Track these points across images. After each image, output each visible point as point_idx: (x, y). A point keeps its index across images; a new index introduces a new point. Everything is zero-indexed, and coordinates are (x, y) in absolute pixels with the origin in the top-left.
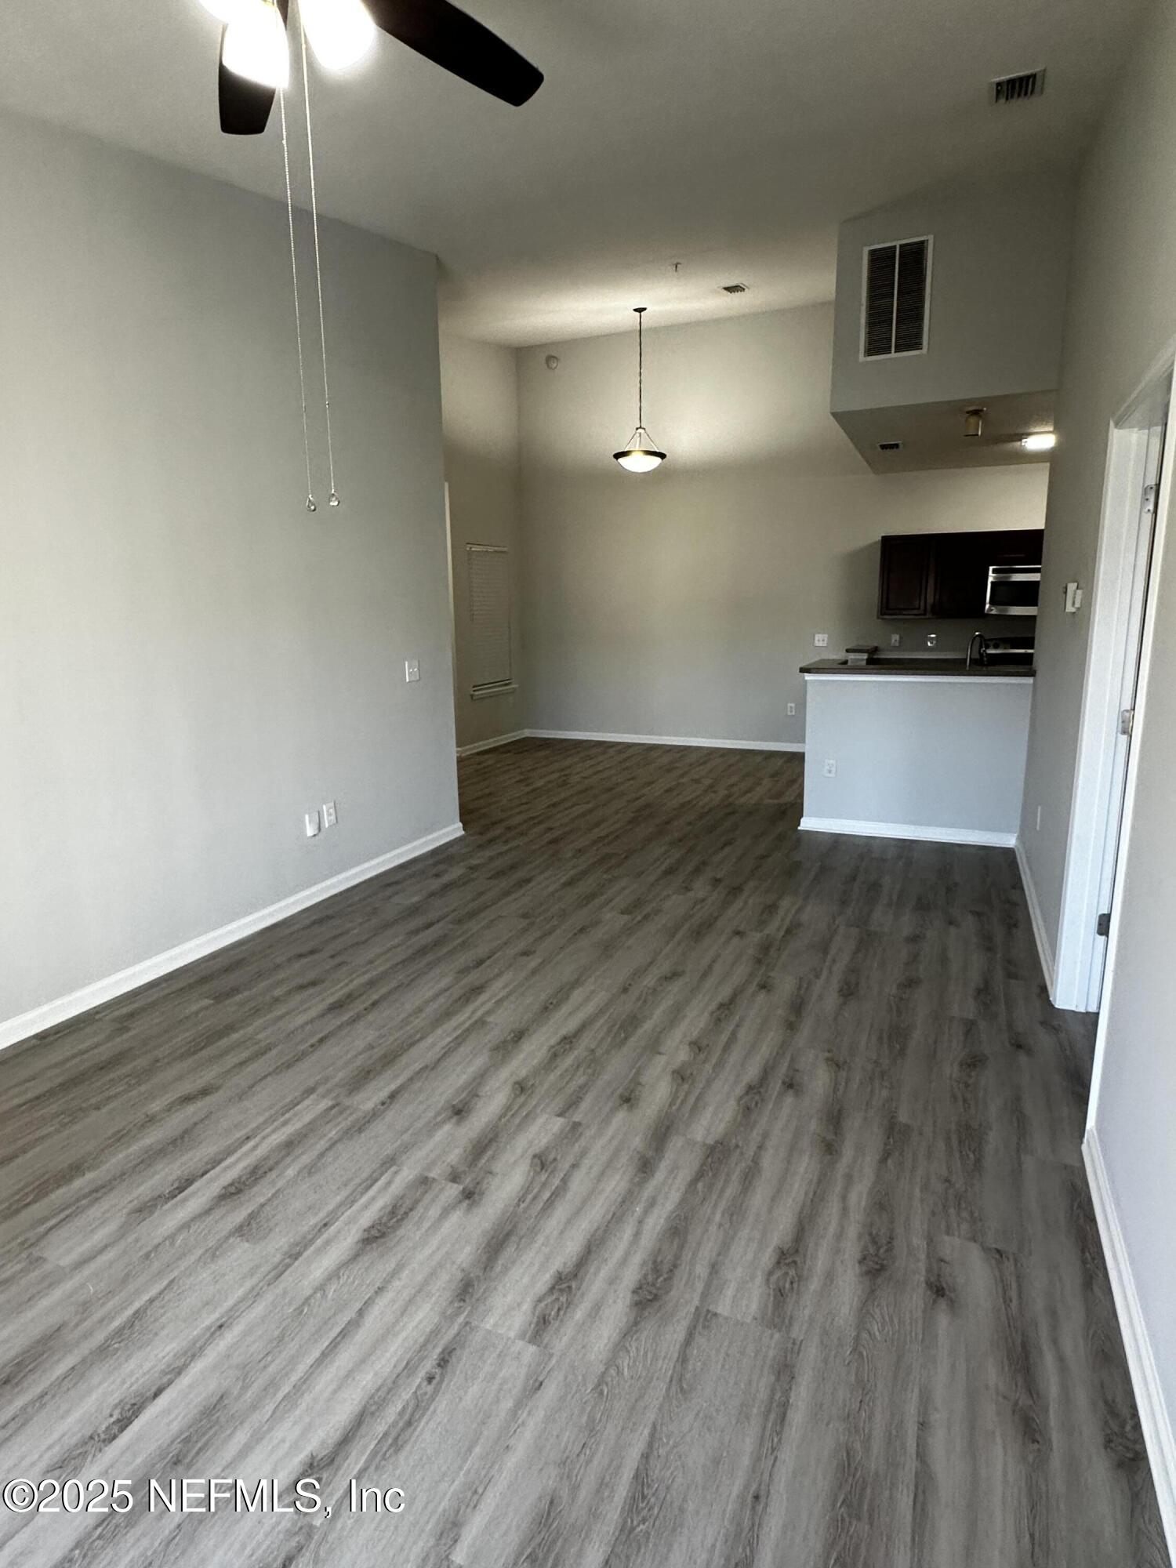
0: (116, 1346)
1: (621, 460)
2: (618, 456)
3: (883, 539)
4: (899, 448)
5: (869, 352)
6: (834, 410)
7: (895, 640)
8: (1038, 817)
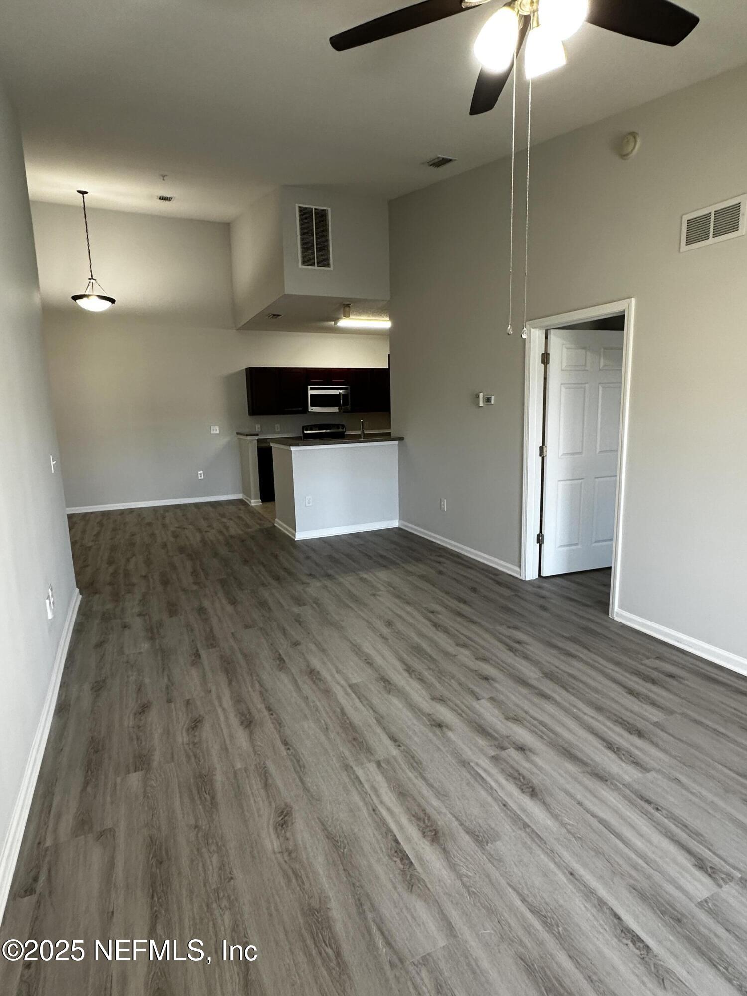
0: (560, 929)
1: (79, 302)
2: (75, 298)
3: (246, 369)
4: (280, 317)
5: (304, 263)
6: (286, 292)
7: (258, 428)
8: (444, 505)
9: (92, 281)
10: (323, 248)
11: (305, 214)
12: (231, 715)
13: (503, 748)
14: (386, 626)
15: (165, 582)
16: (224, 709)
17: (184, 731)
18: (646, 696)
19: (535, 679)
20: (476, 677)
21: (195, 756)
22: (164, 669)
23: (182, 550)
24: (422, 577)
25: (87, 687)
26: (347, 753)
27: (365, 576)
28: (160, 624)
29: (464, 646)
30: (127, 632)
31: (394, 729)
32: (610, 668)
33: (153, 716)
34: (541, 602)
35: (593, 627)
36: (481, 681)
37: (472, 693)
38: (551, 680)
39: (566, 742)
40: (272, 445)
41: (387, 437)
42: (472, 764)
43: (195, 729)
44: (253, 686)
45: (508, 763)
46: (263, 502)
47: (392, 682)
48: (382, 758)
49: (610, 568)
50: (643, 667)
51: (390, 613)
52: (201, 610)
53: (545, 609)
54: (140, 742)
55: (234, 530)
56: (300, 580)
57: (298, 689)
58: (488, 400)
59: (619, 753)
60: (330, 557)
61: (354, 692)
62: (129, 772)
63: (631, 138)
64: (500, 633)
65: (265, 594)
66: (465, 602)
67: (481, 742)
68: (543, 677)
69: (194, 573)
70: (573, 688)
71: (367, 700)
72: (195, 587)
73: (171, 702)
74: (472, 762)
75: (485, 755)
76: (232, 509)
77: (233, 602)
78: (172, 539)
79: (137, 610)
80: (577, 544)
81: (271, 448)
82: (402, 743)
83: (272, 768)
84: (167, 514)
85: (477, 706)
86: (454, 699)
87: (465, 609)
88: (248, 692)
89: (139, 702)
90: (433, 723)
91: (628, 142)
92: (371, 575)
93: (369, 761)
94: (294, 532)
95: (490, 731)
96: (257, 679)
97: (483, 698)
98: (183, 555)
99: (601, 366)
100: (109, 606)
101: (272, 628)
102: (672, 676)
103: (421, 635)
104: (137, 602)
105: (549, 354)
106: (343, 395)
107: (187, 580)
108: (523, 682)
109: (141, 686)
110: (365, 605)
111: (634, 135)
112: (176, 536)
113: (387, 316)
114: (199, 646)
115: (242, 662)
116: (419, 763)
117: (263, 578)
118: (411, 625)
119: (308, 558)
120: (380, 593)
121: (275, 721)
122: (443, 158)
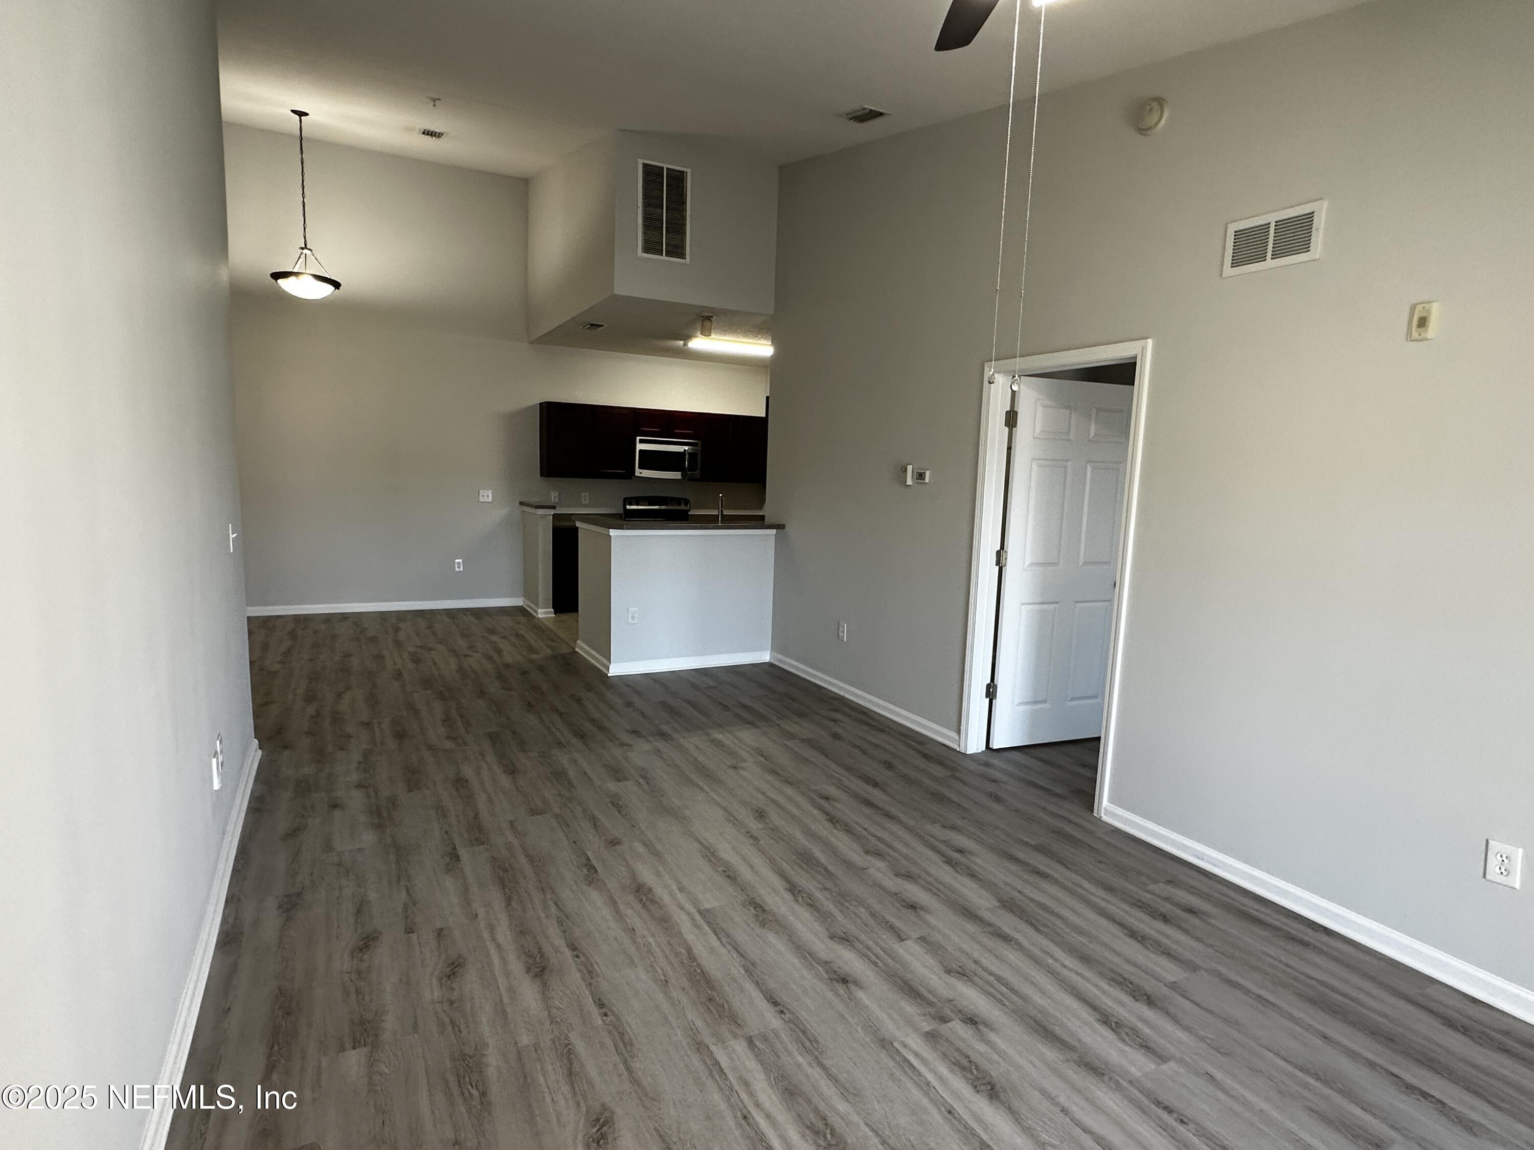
1: (281, 282)
2: (277, 276)
3: (540, 404)
4: (600, 328)
5: (646, 249)
6: (616, 292)
7: (554, 497)
8: (843, 632)
9: (305, 251)
10: (677, 228)
11: (652, 174)
12: (512, 957)
13: (944, 1020)
14: (755, 818)
15: (401, 736)
16: (499, 947)
17: (435, 981)
18: (1155, 941)
19: (988, 909)
20: (897, 904)
21: (453, 1023)
22: (399, 878)
23: (427, 683)
24: (809, 743)
25: (271, 904)
26: (699, 1023)
27: (719, 736)
28: (393, 802)
29: (878, 854)
30: (337, 813)
31: (772, 984)
32: (1098, 895)
33: (382, 954)
34: (991, 787)
35: (1069, 829)
36: (905, 911)
37: (892, 928)
38: (1011, 911)
39: (1040, 1011)
40: (578, 524)
41: (759, 522)
42: (895, 1044)
43: (452, 977)
44: (546, 908)
45: (951, 1043)
46: (557, 611)
47: (766, 908)
48: (756, 1032)
49: (1099, 738)
50: (1149, 896)
51: (760, 796)
52: (460, 782)
53: (998, 800)
54: (361, 997)
55: (511, 654)
56: (618, 739)
57: (618, 914)
58: (921, 476)
59: (1120, 1030)
60: (665, 705)
61: (709, 923)
62: (342, 1049)
63: (1155, 105)
64: (932, 836)
65: (563, 759)
66: (875, 784)
67: (910, 1008)
68: (998, 907)
69: (447, 720)
70: (1046, 926)
71: (728, 936)
72: (448, 745)
73: (413, 932)
74: (896, 1040)
75: (916, 1029)
76: (507, 621)
77: (512, 771)
78: (411, 666)
79: (354, 777)
80: (1044, 701)
81: (576, 529)
82: (788, 1009)
83: (579, 1045)
84: (402, 625)
85: (901, 951)
86: (863, 937)
87: (876, 795)
88: (539, 919)
89: (359, 931)
90: (834, 976)
91: (1151, 109)
92: (728, 735)
93: (735, 1036)
94: (605, 661)
95: (922, 990)
96: (551, 899)
97: (909, 938)
98: (429, 692)
99: (1092, 434)
100: (308, 770)
101: (574, 817)
102: (1191, 911)
103: (811, 835)
104: (354, 765)
105: (1016, 413)
106: (689, 453)
107: (436, 733)
108: (970, 914)
109: (361, 905)
110: (720, 782)
111: (1160, 101)
112: (416, 660)
113: (766, 339)
114: (457, 841)
115: (529, 871)
116: (813, 1041)
117: (558, 734)
118: (793, 817)
119: (629, 704)
120: (743, 764)
121: (582, 967)
122: (871, 111)
